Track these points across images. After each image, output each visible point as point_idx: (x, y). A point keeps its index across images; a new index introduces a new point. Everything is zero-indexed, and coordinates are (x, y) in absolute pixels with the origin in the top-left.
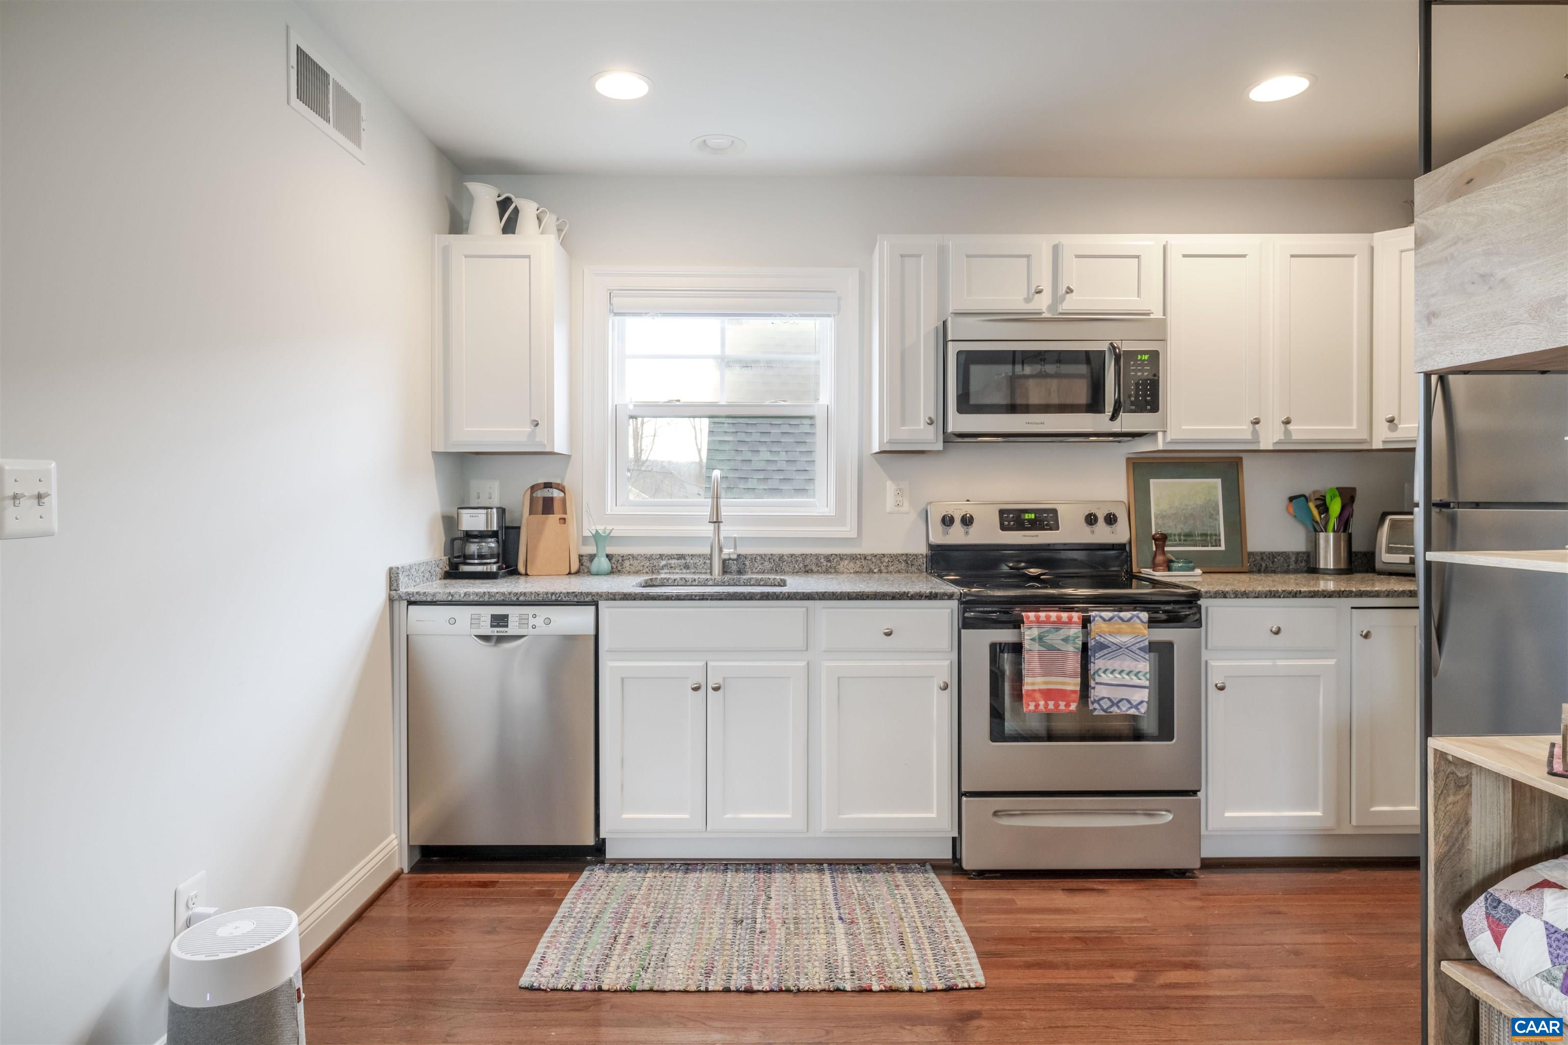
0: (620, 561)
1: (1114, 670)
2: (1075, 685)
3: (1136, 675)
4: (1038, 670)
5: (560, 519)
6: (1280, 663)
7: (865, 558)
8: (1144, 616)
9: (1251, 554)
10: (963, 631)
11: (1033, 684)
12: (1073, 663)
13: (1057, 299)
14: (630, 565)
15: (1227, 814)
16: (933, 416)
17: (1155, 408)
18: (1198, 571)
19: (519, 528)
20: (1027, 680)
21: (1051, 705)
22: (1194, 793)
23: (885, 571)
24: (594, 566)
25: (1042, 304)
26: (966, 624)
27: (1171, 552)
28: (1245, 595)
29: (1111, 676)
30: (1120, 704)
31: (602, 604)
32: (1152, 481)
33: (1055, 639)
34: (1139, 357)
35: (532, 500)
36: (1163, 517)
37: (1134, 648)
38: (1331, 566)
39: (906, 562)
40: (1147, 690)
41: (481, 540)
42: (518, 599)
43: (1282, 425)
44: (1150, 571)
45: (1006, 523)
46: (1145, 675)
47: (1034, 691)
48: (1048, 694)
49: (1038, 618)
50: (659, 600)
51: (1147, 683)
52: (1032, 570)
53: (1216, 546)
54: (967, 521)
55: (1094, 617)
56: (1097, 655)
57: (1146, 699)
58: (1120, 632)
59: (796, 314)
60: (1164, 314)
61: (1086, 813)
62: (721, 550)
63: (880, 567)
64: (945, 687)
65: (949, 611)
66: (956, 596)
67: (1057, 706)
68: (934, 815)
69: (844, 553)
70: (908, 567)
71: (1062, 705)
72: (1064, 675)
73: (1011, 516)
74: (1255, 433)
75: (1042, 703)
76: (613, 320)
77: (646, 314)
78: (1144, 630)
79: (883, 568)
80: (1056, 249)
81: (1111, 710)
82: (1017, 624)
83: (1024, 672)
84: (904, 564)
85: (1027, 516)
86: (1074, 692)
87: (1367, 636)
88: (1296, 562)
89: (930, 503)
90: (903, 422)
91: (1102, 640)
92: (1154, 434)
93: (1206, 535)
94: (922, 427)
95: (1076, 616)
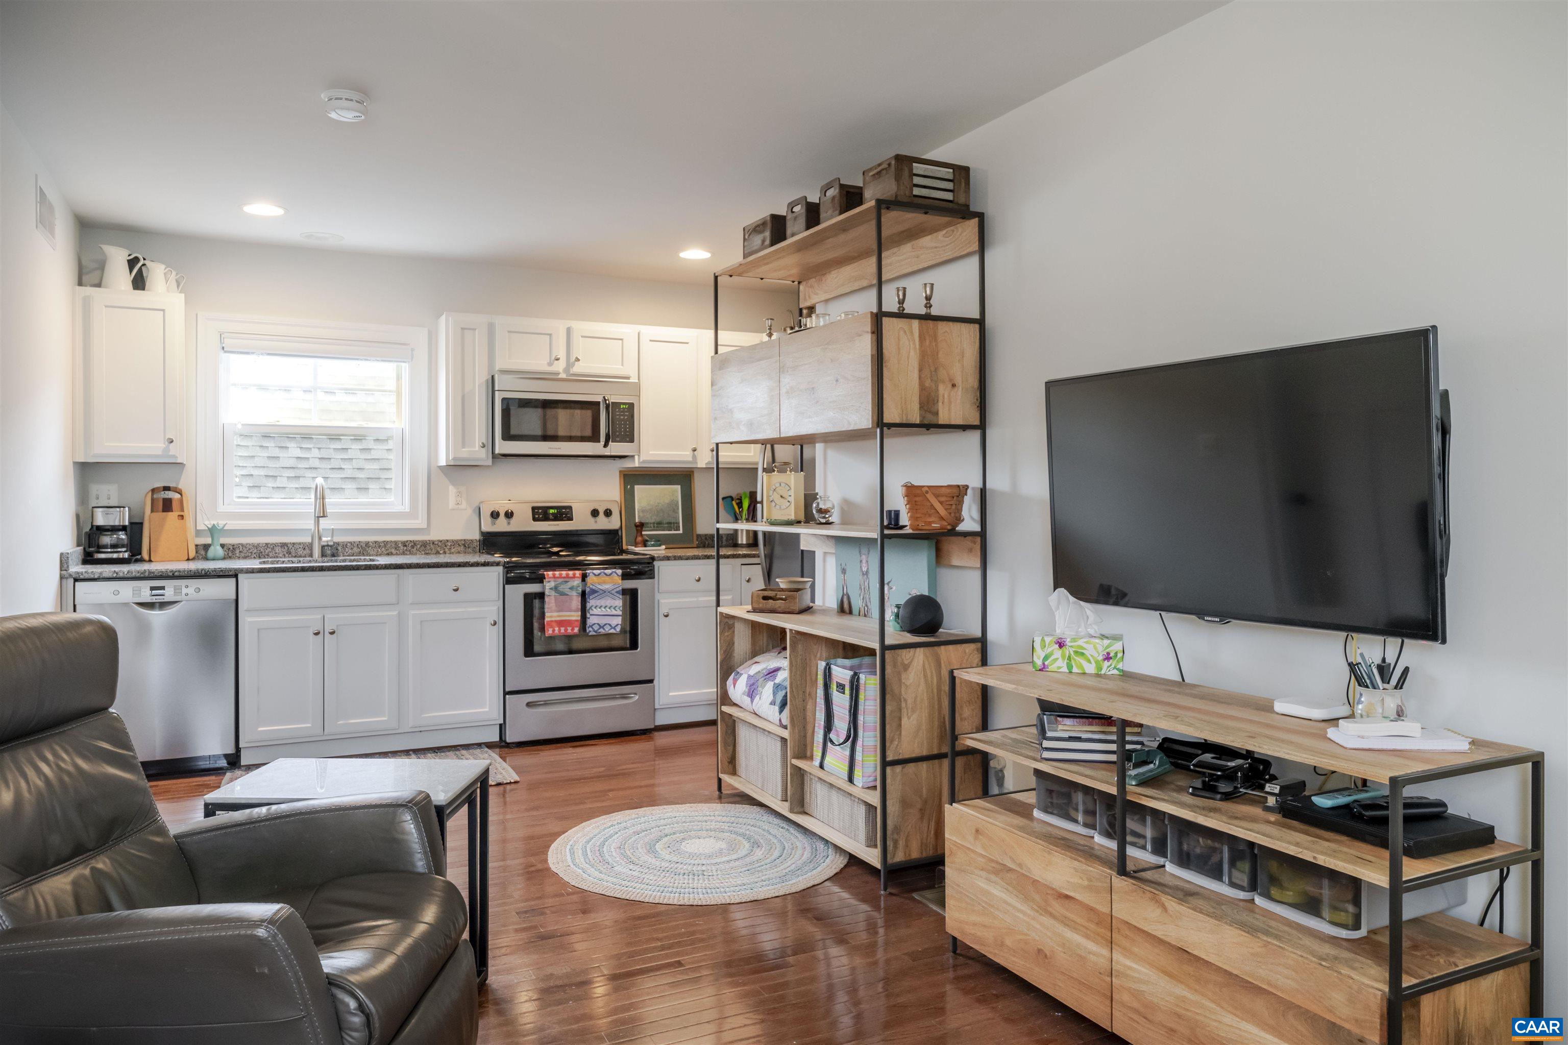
0: (231, 549)
1: (601, 606)
2: (577, 616)
3: (614, 608)
4: (554, 608)
5: (179, 516)
6: (701, 599)
7: (433, 543)
8: (620, 572)
9: (699, 536)
10: (506, 586)
11: (551, 617)
12: (576, 602)
13: (569, 365)
14: (240, 552)
15: (670, 694)
16: (485, 442)
17: (632, 441)
18: (664, 547)
19: (141, 524)
20: (547, 614)
21: (563, 630)
22: (651, 681)
23: (448, 552)
24: (211, 553)
25: (560, 367)
26: (509, 581)
27: (646, 535)
28: (680, 558)
29: (599, 610)
30: (605, 627)
31: (240, 576)
32: (636, 486)
33: (564, 588)
34: (622, 407)
35: (153, 501)
36: (643, 511)
37: (613, 592)
38: (744, 542)
39: (465, 545)
40: (620, 618)
41: (113, 533)
42: (173, 574)
43: (710, 452)
44: (633, 548)
45: (537, 516)
46: (619, 608)
47: (552, 621)
48: (561, 623)
49: (554, 575)
50: (288, 572)
51: (620, 613)
52: (554, 549)
53: (677, 530)
54: (509, 515)
55: (589, 574)
56: (591, 597)
57: (620, 623)
58: (604, 582)
59: (378, 359)
60: (639, 379)
61: (584, 700)
62: (320, 538)
63: (444, 549)
64: (495, 623)
65: (497, 573)
66: (501, 563)
67: (566, 630)
68: (487, 710)
69: (417, 539)
70: (466, 549)
71: (569, 629)
72: (570, 611)
73: (540, 511)
74: (694, 457)
75: (557, 629)
76: (224, 356)
77: (253, 353)
78: (618, 580)
79: (446, 550)
80: (569, 331)
81: (599, 631)
82: (540, 580)
83: (546, 610)
84: (462, 547)
85: (552, 511)
86: (577, 621)
87: (748, 581)
88: (727, 540)
89: (482, 502)
90: (464, 446)
91: (594, 588)
92: (633, 456)
93: (670, 523)
94: (477, 448)
95: (578, 573)
